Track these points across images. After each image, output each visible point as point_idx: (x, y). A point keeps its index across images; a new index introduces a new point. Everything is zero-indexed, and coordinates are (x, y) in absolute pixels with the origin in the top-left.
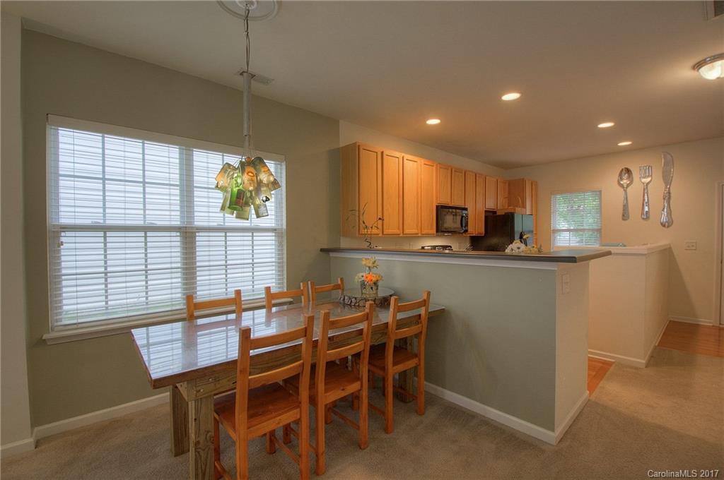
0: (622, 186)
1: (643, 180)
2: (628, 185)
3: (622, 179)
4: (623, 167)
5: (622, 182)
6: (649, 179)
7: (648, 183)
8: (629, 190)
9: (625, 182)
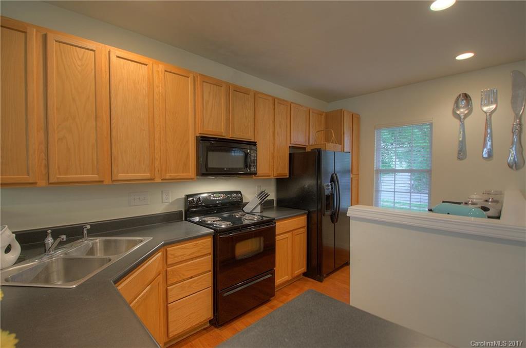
0: (458, 116)
1: (485, 109)
2: (466, 116)
3: (458, 107)
4: (460, 93)
5: (458, 112)
6: (493, 107)
7: (493, 112)
8: (467, 121)
9: (462, 111)
